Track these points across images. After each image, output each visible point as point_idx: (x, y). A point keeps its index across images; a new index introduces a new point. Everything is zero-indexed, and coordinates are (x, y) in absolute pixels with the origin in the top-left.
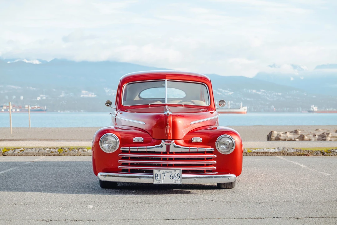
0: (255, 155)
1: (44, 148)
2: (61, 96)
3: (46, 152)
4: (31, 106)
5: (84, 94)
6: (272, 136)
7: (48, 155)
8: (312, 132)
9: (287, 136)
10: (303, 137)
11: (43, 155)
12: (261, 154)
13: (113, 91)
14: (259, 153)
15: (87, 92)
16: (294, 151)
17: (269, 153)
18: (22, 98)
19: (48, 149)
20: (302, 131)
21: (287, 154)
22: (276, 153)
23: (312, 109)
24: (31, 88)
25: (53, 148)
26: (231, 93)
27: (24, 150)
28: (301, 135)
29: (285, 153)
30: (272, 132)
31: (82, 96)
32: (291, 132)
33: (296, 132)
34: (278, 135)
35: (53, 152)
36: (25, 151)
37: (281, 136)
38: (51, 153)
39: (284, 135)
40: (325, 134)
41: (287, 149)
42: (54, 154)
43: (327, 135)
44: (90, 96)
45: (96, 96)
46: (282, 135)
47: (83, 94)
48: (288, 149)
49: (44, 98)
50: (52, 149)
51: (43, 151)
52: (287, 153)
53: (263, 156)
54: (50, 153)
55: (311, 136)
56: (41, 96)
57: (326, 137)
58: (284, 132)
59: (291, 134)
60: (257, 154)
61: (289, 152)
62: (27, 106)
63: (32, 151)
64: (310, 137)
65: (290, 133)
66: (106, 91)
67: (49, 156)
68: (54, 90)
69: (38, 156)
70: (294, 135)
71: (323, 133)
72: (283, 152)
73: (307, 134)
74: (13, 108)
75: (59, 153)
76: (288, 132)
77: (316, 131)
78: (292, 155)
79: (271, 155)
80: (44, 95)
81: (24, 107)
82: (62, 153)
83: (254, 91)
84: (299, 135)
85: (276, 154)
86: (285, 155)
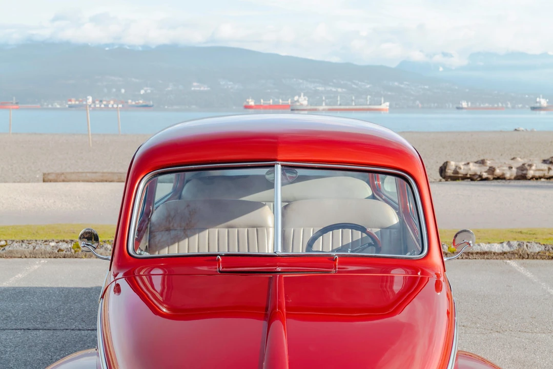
0: (462, 258)
1: (46, 241)
2: (169, 89)
3: (49, 249)
4: (135, 101)
5: (196, 87)
6: (447, 168)
7: (52, 256)
8: (507, 163)
9: (470, 169)
10: (493, 170)
11: (43, 256)
12: (475, 255)
13: (229, 83)
14: (472, 254)
15: (198, 84)
16: (540, 249)
17: (491, 253)
18: (123, 91)
19: (53, 244)
20: (492, 161)
21: (527, 257)
22: (505, 253)
23: (460, 106)
24: (133, 79)
25: (64, 241)
26: (368, 86)
27: (6, 245)
28: (490, 167)
29: (524, 254)
30: (447, 162)
31: (193, 89)
32: (476, 162)
33: (483, 162)
34: (456, 167)
35: (62, 251)
36: (7, 248)
37: (460, 168)
38: (58, 251)
39: (466, 167)
40: (526, 165)
41: (527, 246)
42: (65, 255)
43: (528, 168)
44: (202, 89)
45: (209, 89)
46: (462, 167)
47: (194, 87)
48: (529, 244)
49: (149, 91)
50: (60, 244)
51: (43, 247)
52: (528, 255)
53: (480, 260)
54: (56, 251)
55: (506, 168)
56: (145, 88)
57: (527, 170)
58: (466, 163)
59: (475, 166)
60: (468, 255)
61: (531, 251)
62: (130, 101)
63: (21, 248)
64: (504, 170)
65: (475, 164)
66: (221, 83)
67: (54, 257)
68: (161, 82)
69: (33, 257)
70: (480, 166)
71: (524, 165)
72: (519, 252)
73: (500, 165)
74: (114, 103)
75: (75, 251)
76: (472, 162)
77: (513, 161)
78: (537, 258)
79: (494, 257)
80: (149, 88)
81: (127, 102)
82: (80, 251)
83: (396, 84)
84: (488, 168)
85: (505, 255)
86: (523, 258)
